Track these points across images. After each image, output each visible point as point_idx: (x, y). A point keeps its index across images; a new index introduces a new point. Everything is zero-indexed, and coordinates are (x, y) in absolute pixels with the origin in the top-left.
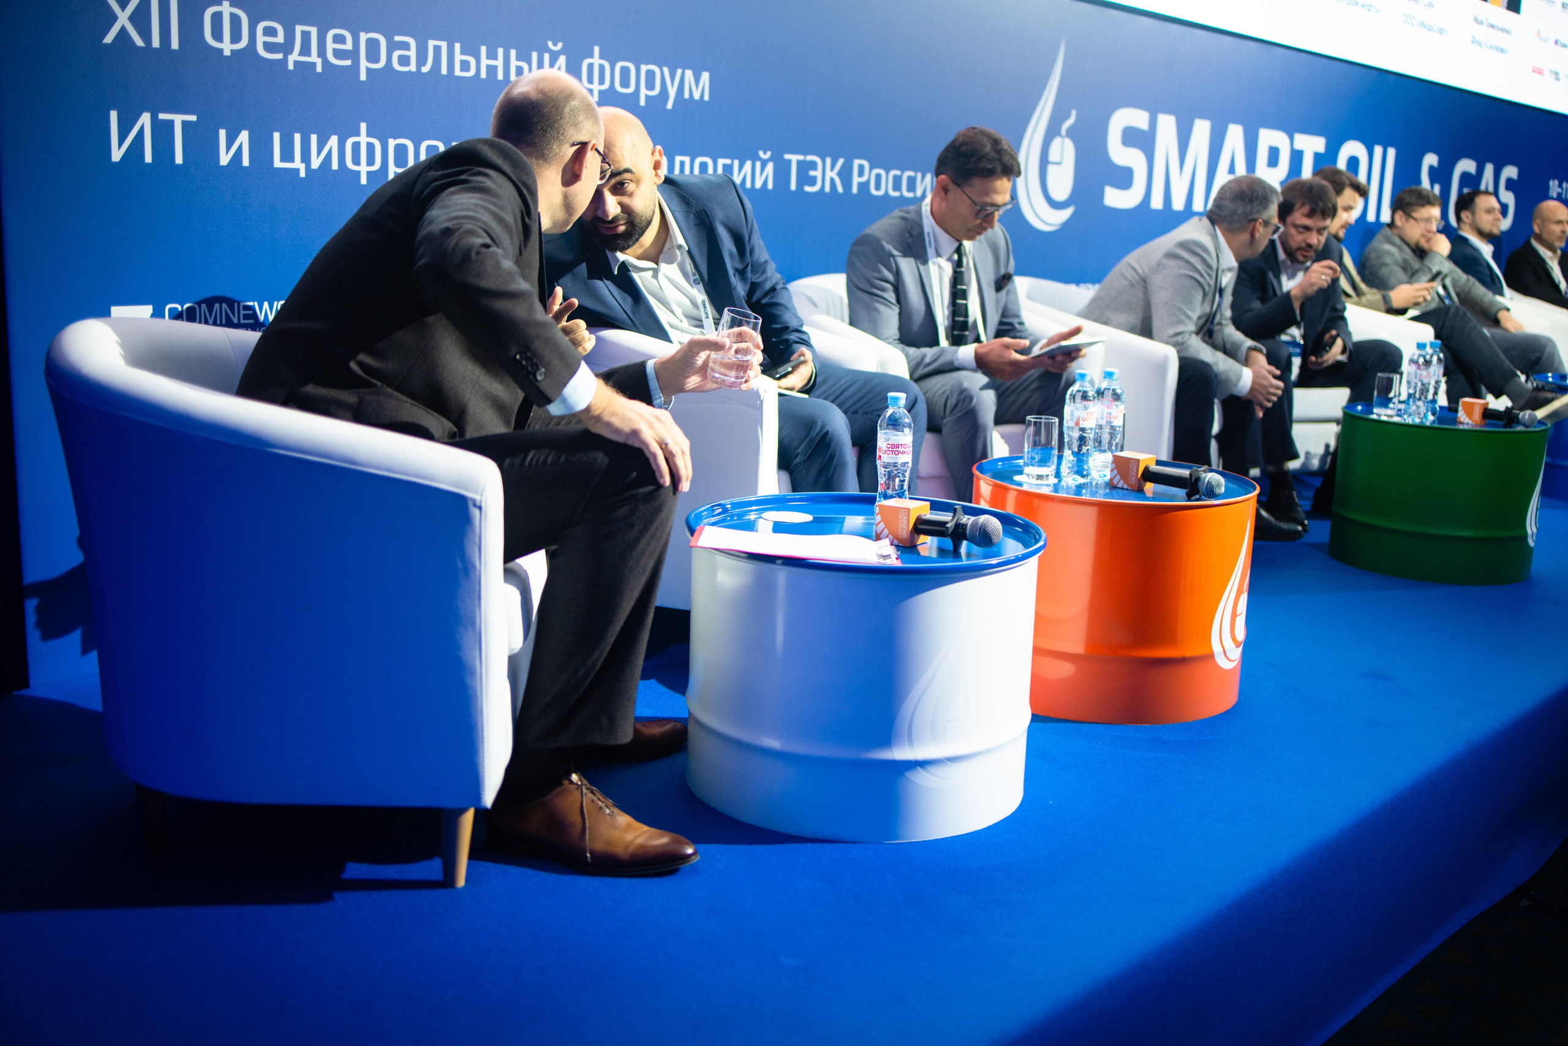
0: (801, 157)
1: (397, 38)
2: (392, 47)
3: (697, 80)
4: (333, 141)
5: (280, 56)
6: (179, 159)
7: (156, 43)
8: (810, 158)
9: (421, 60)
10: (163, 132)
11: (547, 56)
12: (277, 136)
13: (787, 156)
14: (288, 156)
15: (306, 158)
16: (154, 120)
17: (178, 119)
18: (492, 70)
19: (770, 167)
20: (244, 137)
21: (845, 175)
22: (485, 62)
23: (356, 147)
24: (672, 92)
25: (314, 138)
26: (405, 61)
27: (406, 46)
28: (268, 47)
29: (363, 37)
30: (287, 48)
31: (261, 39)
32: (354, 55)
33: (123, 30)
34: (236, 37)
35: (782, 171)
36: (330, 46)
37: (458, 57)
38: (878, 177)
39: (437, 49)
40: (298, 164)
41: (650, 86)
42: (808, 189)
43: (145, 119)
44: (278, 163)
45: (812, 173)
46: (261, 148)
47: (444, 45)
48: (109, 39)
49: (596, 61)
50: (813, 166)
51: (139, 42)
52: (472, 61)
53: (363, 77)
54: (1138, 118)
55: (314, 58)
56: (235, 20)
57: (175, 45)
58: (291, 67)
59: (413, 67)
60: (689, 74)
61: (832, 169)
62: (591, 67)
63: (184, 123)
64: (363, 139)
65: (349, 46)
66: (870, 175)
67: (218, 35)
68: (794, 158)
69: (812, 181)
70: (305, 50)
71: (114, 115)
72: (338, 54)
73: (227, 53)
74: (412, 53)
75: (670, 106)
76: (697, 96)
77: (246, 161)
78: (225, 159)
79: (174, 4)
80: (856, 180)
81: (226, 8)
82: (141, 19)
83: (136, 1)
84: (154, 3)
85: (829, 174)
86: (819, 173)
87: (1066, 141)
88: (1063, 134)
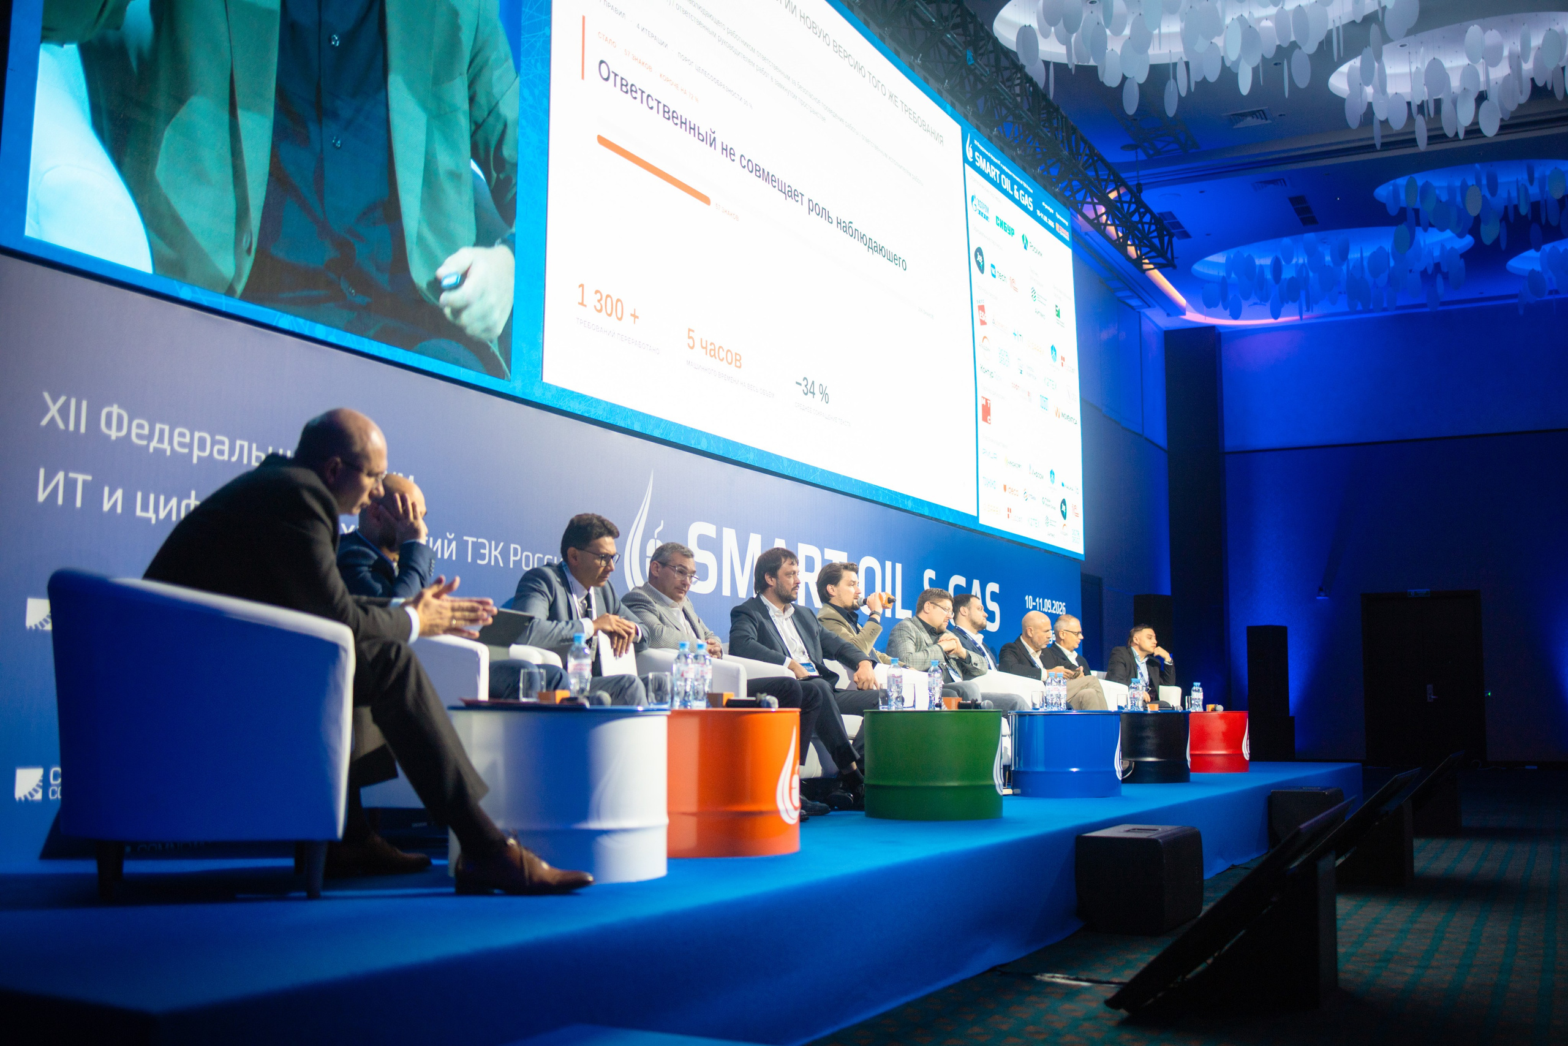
0: (475, 540)
1: (218, 437)
2: (214, 443)
4: (174, 502)
5: (145, 443)
6: (79, 504)
7: (72, 427)
8: (480, 540)
9: (232, 452)
10: (70, 485)
12: (139, 495)
13: (465, 538)
14: (145, 508)
15: (156, 511)
16: (66, 477)
17: (81, 478)
19: (454, 544)
20: (119, 494)
21: (505, 553)
25: (162, 498)
26: (221, 452)
27: (222, 443)
28: (139, 436)
29: (197, 435)
30: (150, 437)
31: (134, 431)
32: (190, 446)
33: (53, 419)
34: (120, 428)
35: (462, 547)
36: (176, 439)
37: (254, 453)
38: (527, 557)
39: (242, 447)
40: (151, 514)
42: (479, 562)
43: (61, 476)
44: (139, 512)
45: (482, 551)
46: (129, 501)
47: (246, 444)
48: (44, 422)
50: (483, 546)
51: (61, 426)
53: (195, 460)
54: (710, 530)
55: (166, 446)
56: (120, 419)
57: (83, 429)
58: (151, 450)
59: (226, 457)
61: (496, 550)
63: (85, 482)
65: (187, 440)
66: (522, 555)
67: (109, 424)
68: (470, 540)
69: (483, 557)
70: (161, 440)
71: (42, 472)
72: (181, 444)
73: (113, 438)
74: (226, 448)
77: (119, 510)
78: (106, 507)
79: (84, 404)
80: (512, 558)
81: (115, 410)
82: (64, 411)
83: (62, 399)
84: (73, 402)
85: (493, 553)
86: (486, 552)
87: (657, 541)
88: (656, 537)
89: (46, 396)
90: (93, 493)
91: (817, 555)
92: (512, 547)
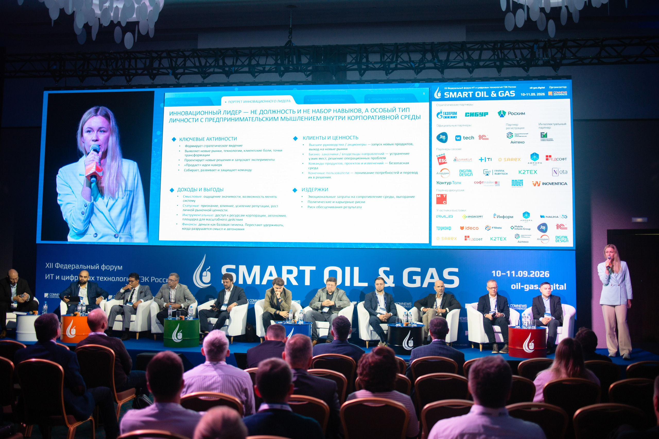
2: (76, 266)
4: (68, 277)
6: (52, 279)
7: (50, 267)
9: (79, 267)
10: (51, 276)
11: (96, 266)
12: (62, 276)
14: (63, 278)
15: (65, 278)
16: (50, 275)
17: (52, 275)
20: (59, 276)
22: (87, 267)
23: (71, 277)
24: (116, 269)
25: (66, 276)
26: (77, 267)
27: (77, 266)
28: (62, 267)
29: (72, 265)
31: (61, 266)
32: (71, 267)
34: (58, 266)
36: (68, 266)
37: (84, 267)
40: (64, 279)
41: (112, 268)
43: (49, 275)
44: (62, 279)
46: (60, 278)
47: (82, 265)
48: (46, 267)
49: (103, 266)
51: (49, 267)
52: (86, 267)
53: (72, 270)
54: (232, 267)
55: (67, 268)
56: (58, 265)
57: (52, 267)
58: (64, 269)
59: (78, 268)
60: (119, 266)
61: (146, 278)
64: (72, 276)
65: (71, 266)
66: (155, 280)
67: (57, 266)
70: (66, 267)
71: (46, 275)
72: (69, 267)
74: (78, 267)
75: (115, 271)
76: (120, 269)
77: (59, 279)
78: (57, 279)
79: (52, 264)
80: (152, 280)
81: (58, 264)
82: (49, 265)
83: (49, 263)
84: (51, 263)
86: (144, 279)
87: (208, 272)
88: (207, 270)
89: (46, 263)
90: (54, 277)
91: (295, 269)
92: (152, 277)
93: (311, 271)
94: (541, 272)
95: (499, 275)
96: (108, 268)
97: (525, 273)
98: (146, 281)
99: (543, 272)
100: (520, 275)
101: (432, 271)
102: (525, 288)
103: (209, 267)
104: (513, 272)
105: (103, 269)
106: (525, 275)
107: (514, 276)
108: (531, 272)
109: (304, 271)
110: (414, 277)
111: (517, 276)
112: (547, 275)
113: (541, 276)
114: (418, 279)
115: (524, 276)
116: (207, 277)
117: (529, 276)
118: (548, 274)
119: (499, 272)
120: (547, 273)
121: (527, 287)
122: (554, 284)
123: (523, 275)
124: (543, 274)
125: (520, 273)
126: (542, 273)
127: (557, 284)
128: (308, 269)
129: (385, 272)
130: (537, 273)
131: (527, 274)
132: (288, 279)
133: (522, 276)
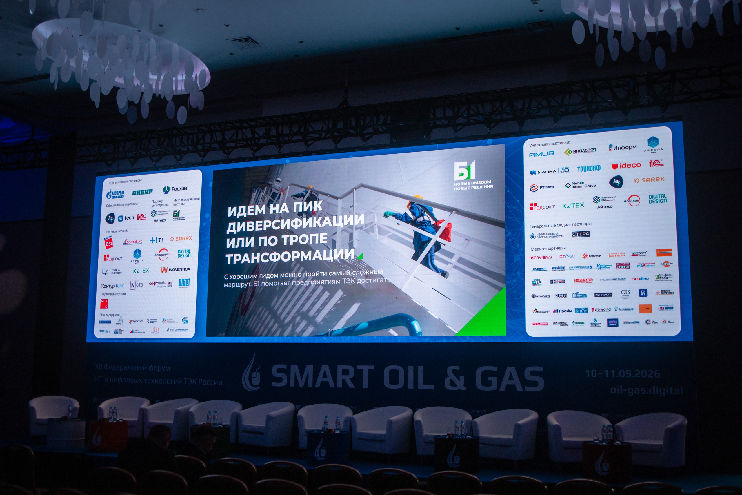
2: (124, 367)
3: (168, 368)
4: (117, 379)
6: (101, 381)
7: (100, 369)
9: (127, 368)
10: (100, 378)
11: (144, 367)
14: (111, 381)
15: (113, 381)
18: (136, 369)
19: (181, 381)
21: (197, 381)
23: (119, 380)
24: (163, 370)
25: (114, 379)
26: (125, 369)
29: (121, 366)
31: (110, 367)
32: (120, 368)
33: (97, 368)
35: (184, 381)
36: (117, 367)
38: (205, 382)
41: (160, 369)
43: (98, 377)
46: (109, 380)
47: (130, 366)
48: (95, 369)
52: (134, 368)
53: (121, 371)
56: (107, 366)
58: (112, 370)
61: (194, 380)
62: (150, 367)
66: (203, 382)
67: (105, 367)
68: (186, 379)
69: (190, 383)
70: (114, 368)
73: (106, 369)
75: (163, 372)
77: (107, 381)
78: (105, 381)
79: (102, 365)
80: (199, 382)
81: (106, 364)
83: (98, 364)
84: (100, 364)
85: (193, 381)
86: (191, 381)
87: (257, 373)
88: (256, 371)
89: (96, 364)
90: (103, 379)
91: (351, 368)
92: (199, 379)
93: (369, 370)
94: (649, 371)
95: (594, 375)
96: (156, 369)
97: (628, 372)
98: (193, 384)
99: (652, 371)
100: (622, 375)
101: (511, 370)
102: (629, 392)
103: (258, 367)
104: (613, 371)
105: (151, 370)
106: (628, 375)
107: (613, 376)
108: (636, 371)
109: (361, 371)
110: (490, 379)
111: (617, 376)
112: (657, 375)
113: (649, 376)
114: (494, 380)
115: (627, 377)
116: (257, 379)
117: (633, 376)
118: (659, 374)
119: (594, 372)
120: (657, 372)
121: (630, 391)
122: (667, 387)
123: (626, 375)
124: (652, 373)
125: (622, 372)
126: (650, 373)
127: (671, 388)
128: (366, 369)
129: (454, 372)
130: (644, 373)
131: (630, 374)
132: (344, 381)
133: (624, 376)
